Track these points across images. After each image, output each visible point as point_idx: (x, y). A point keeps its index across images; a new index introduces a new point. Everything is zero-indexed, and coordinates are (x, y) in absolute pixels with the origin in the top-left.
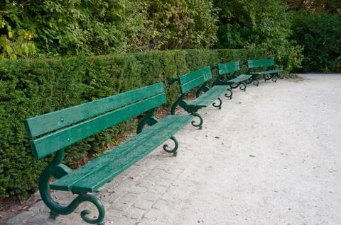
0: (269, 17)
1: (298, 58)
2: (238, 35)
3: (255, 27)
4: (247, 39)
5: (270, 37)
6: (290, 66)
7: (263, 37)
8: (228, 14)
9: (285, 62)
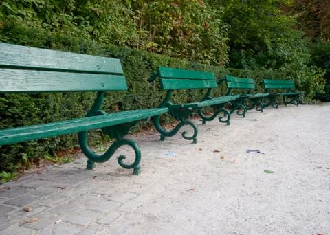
0: (285, 42)
1: (320, 83)
2: (253, 61)
3: (271, 52)
4: (263, 65)
5: (289, 62)
6: (312, 92)
7: (280, 62)
8: (241, 40)
9: (306, 87)
